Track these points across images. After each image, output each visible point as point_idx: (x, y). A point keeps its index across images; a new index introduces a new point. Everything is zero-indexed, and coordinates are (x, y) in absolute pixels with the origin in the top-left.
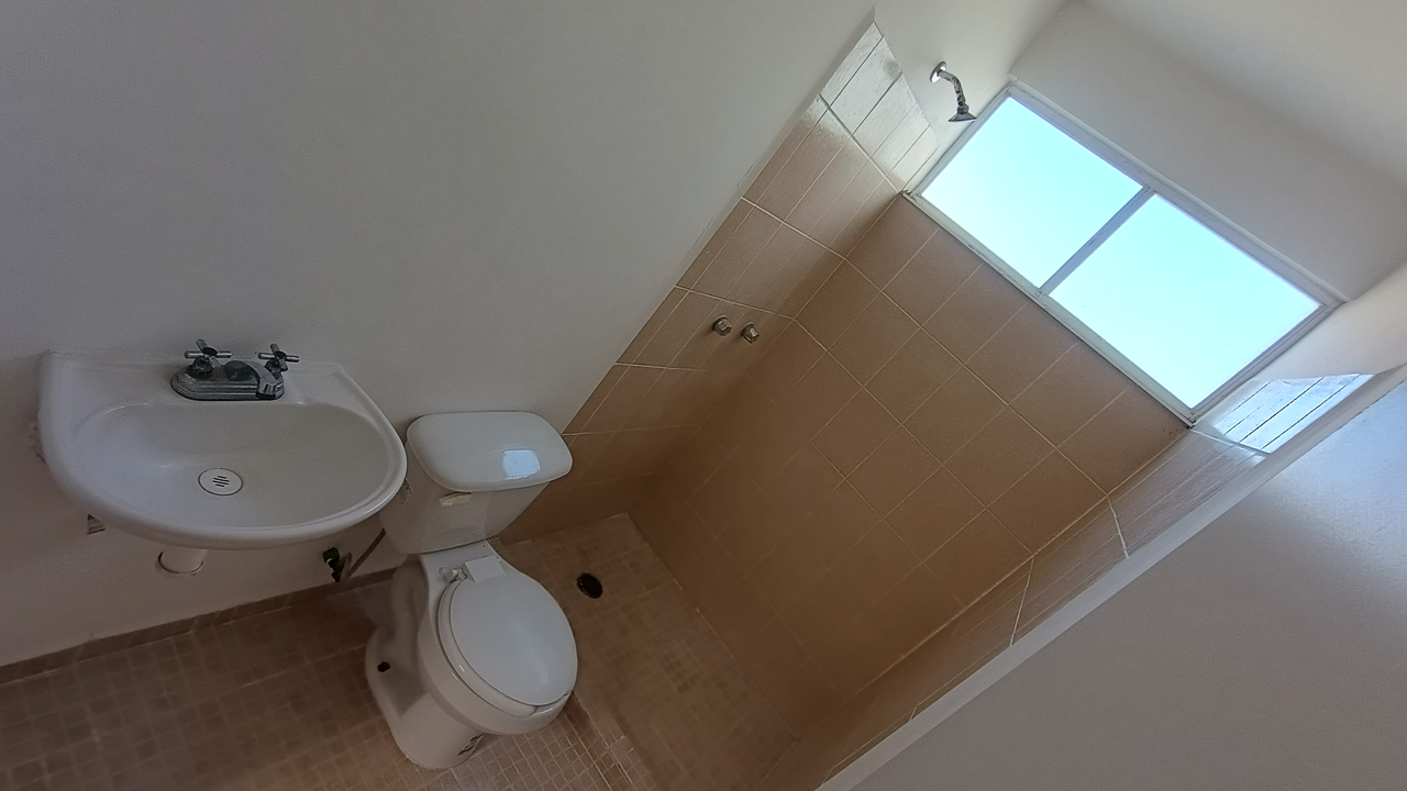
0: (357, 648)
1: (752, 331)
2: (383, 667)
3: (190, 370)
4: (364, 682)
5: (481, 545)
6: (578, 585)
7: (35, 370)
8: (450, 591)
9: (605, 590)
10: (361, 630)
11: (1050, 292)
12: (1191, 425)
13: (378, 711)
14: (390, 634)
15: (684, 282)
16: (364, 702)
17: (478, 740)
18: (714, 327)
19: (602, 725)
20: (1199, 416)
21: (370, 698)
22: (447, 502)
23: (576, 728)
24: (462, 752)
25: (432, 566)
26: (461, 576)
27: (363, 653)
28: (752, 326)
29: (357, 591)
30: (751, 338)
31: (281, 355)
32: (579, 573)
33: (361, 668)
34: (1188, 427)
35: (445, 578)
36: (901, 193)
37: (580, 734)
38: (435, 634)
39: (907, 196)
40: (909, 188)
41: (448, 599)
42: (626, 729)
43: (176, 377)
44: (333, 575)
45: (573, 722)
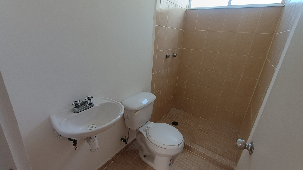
0: (138, 156)
1: (174, 54)
2: (145, 156)
3: (75, 107)
4: (143, 161)
5: (148, 122)
6: (173, 124)
7: (49, 121)
8: (148, 133)
9: (178, 123)
10: (136, 152)
11: (230, 4)
12: (284, 5)
13: (149, 166)
14: (142, 150)
15: (155, 50)
16: (145, 165)
17: (171, 161)
18: (167, 57)
19: (195, 147)
20: (284, 3)
21: (145, 163)
22: (136, 114)
23: (190, 150)
24: (170, 165)
25: (142, 130)
26: (148, 129)
27: (139, 156)
28: (174, 53)
29: (131, 146)
30: (175, 55)
31: (89, 97)
32: (171, 122)
33: (141, 159)
34: (283, 6)
35: (145, 131)
36: (186, 10)
37: (191, 151)
38: (150, 142)
39: (188, 9)
40: (187, 7)
41: (148, 134)
42: (200, 146)
43: (73, 110)
44: (125, 143)
45: (188, 149)
